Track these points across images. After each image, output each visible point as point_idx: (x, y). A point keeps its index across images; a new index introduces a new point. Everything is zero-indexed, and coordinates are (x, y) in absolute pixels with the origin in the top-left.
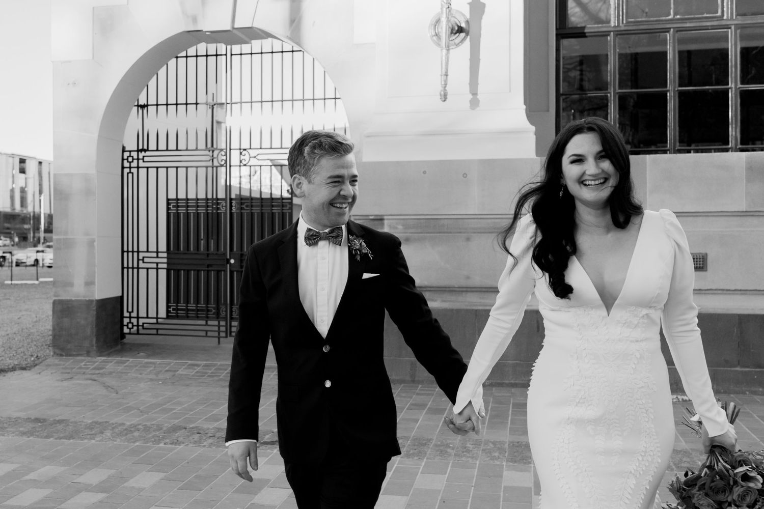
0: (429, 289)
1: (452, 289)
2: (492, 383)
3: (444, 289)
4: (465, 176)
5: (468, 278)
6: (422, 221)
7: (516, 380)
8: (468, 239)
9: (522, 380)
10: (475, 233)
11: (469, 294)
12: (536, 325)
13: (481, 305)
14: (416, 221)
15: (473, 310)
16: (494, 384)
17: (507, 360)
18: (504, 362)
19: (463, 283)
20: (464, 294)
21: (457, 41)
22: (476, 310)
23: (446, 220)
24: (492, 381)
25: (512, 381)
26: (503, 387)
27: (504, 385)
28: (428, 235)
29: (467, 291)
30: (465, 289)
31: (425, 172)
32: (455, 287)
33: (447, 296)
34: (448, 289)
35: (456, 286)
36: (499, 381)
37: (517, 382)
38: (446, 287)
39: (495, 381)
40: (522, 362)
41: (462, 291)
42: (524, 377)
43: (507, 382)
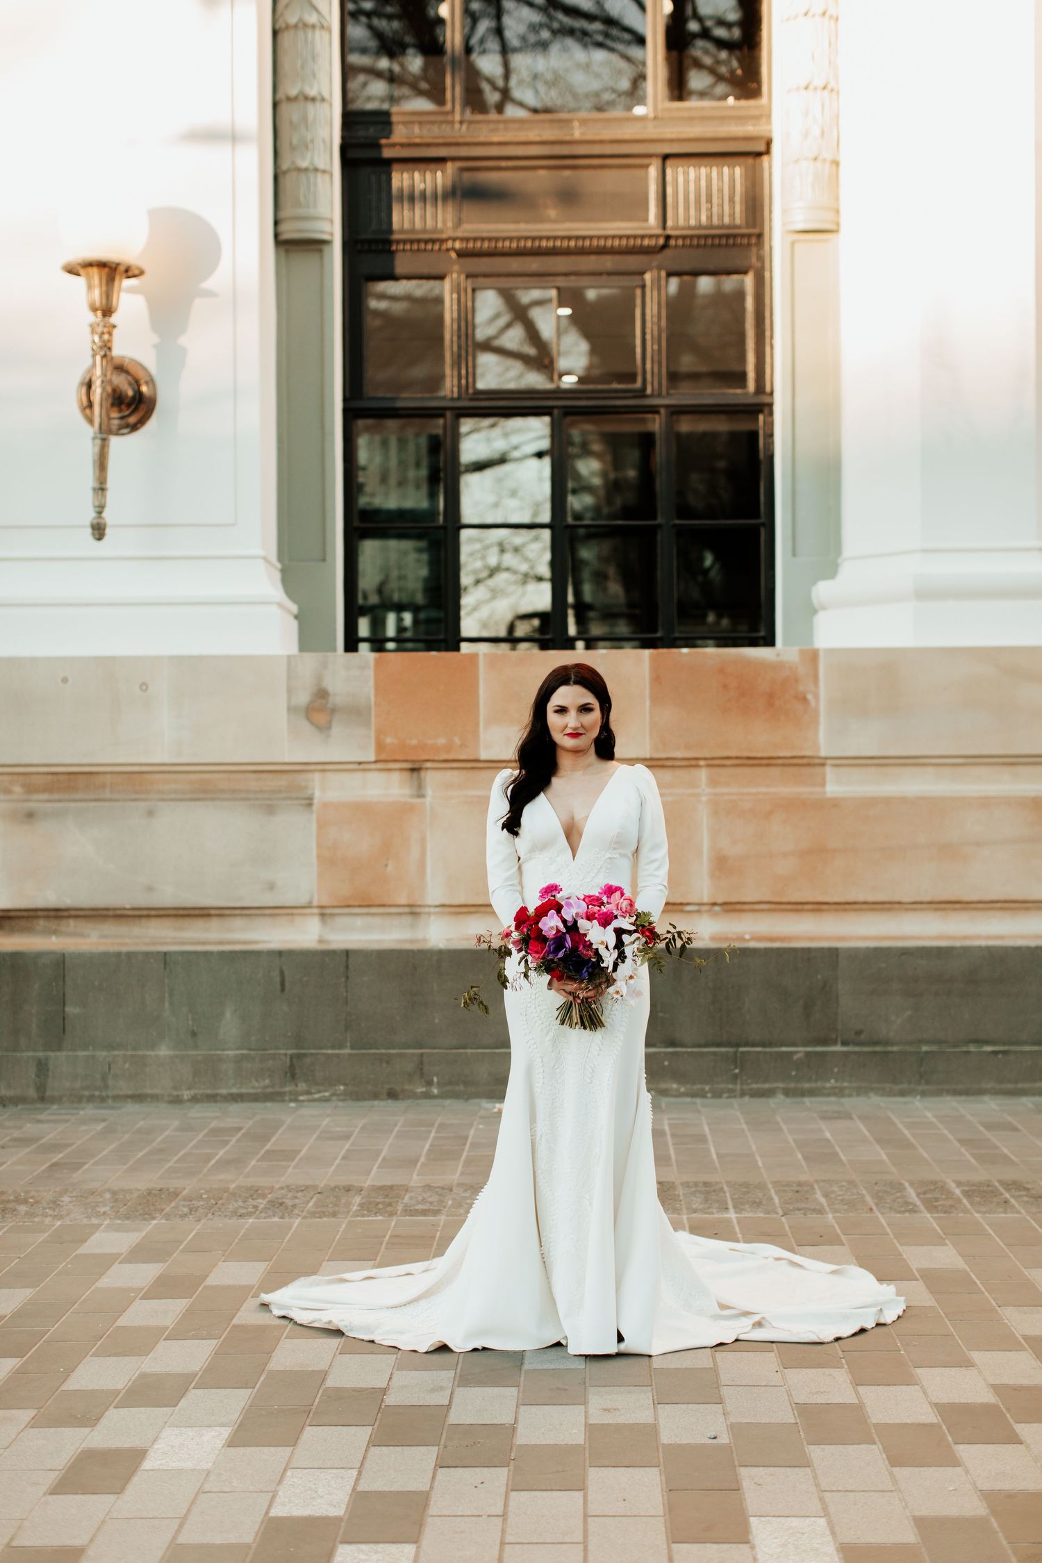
0: (73, 913)
1: (119, 912)
2: (196, 1095)
3: (105, 912)
4: (144, 687)
5: (150, 889)
6: (62, 778)
7: (240, 1088)
8: (150, 813)
9: (253, 1088)
10: (163, 800)
11: (154, 923)
12: (278, 979)
13: (175, 944)
14: (50, 777)
15: (158, 953)
16: (199, 1097)
17: (223, 1050)
18: (218, 1052)
19: (142, 900)
20: (144, 921)
21: (132, 420)
22: (165, 954)
23: (108, 777)
24: (196, 1091)
25: (234, 1090)
26: (216, 1101)
27: (219, 1098)
28: (73, 805)
29: (148, 916)
30: (145, 913)
31: (65, 680)
32: (125, 909)
33: (110, 928)
34: (111, 913)
35: (128, 906)
36: (209, 1092)
37: (243, 1091)
38: (107, 909)
39: (201, 1092)
40: (252, 1052)
41: (140, 917)
42: (257, 1081)
43: (224, 1091)
